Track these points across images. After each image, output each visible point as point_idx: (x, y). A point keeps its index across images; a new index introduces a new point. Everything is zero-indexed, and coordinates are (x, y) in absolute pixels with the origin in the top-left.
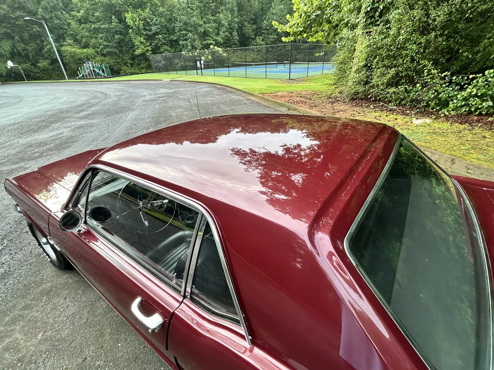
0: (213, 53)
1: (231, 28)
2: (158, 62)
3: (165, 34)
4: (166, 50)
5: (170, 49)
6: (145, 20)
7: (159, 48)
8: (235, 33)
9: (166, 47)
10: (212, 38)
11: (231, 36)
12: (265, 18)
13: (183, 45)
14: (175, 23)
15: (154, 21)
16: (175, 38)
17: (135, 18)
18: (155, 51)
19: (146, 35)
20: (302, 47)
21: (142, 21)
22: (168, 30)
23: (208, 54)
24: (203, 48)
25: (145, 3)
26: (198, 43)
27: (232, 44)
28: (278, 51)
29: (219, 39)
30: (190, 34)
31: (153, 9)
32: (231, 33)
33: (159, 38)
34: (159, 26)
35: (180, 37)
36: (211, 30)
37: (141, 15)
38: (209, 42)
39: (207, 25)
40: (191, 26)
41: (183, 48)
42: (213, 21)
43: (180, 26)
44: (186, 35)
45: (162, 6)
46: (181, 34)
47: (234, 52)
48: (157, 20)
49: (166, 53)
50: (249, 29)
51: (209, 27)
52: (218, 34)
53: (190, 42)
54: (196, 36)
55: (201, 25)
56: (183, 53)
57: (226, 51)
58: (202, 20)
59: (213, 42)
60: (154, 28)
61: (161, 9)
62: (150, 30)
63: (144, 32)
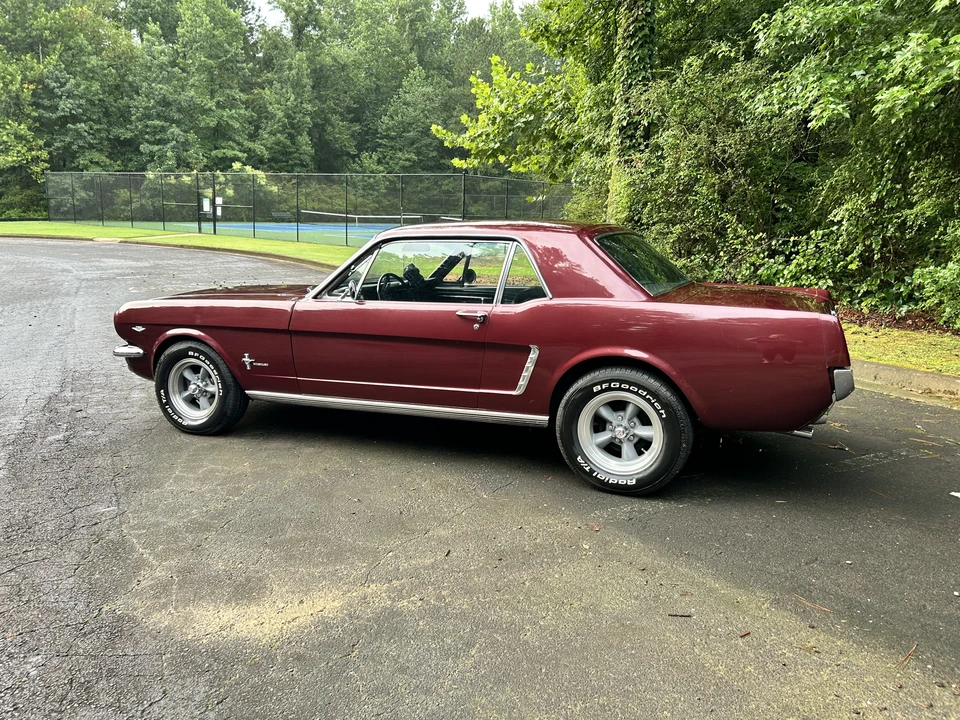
0: (239, 183)
1: (293, 126)
2: (65, 191)
3: (99, 122)
4: (97, 163)
5: (108, 161)
6: (40, 81)
7: (74, 156)
8: (304, 139)
9: (97, 156)
10: (239, 144)
11: (293, 143)
12: (386, 110)
13: (152, 155)
14: (131, 98)
15: (68, 86)
16: (129, 135)
17: (11, 75)
18: (62, 161)
19: (35, 119)
20: (483, 186)
21: (31, 83)
22: (107, 114)
23: (226, 184)
24: (206, 168)
25: (45, 43)
26: (195, 153)
27: (296, 164)
28: (420, 192)
29: (258, 148)
30: (175, 130)
31: (68, 56)
32: (291, 137)
33: (76, 130)
34: (83, 102)
35: (142, 133)
36: (237, 125)
37: (32, 69)
38: (230, 153)
39: (226, 113)
40: (179, 111)
41: (150, 162)
42: (243, 103)
43: (146, 108)
44: (163, 129)
45: (98, 53)
46: (147, 126)
47: (298, 184)
48: (78, 85)
49: (95, 171)
50: (342, 132)
51: (231, 117)
52: (253, 137)
53: (173, 147)
54: (192, 136)
55: (210, 109)
56: (150, 175)
57: (277, 180)
58: (212, 98)
59: (240, 155)
60: (66, 105)
61: (94, 61)
62: (55, 108)
63: (33, 110)
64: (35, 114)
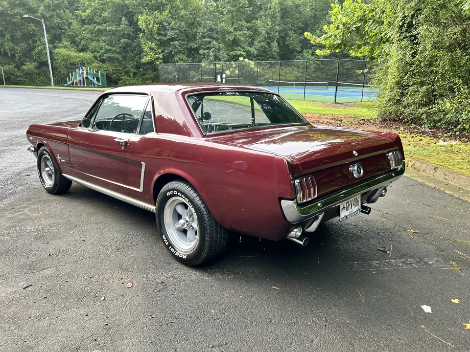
0: (241, 67)
1: (269, 38)
2: (168, 73)
3: (184, 40)
4: (182, 60)
5: (186, 58)
6: (161, 23)
7: (173, 56)
8: (275, 44)
9: (182, 56)
10: (243, 48)
11: (269, 46)
12: (318, 27)
13: (204, 55)
14: (197, 28)
15: (171, 25)
16: (195, 46)
17: (149, 21)
18: (167, 60)
19: (159, 40)
21: (157, 24)
22: (187, 36)
23: (236, 68)
24: (229, 60)
25: (164, 5)
26: (223, 54)
27: (270, 57)
28: (333, 69)
29: (253, 50)
30: (215, 43)
31: (173, 11)
32: (269, 44)
33: (174, 45)
34: (177, 31)
35: (201, 44)
36: (242, 39)
37: (158, 18)
38: (238, 53)
39: (238, 33)
40: (217, 33)
41: (203, 58)
42: (246, 28)
43: (203, 33)
44: (210, 43)
45: (185, 8)
46: (203, 41)
47: (270, 67)
48: (176, 24)
49: (181, 63)
50: (293, 40)
51: (240, 35)
52: (251, 44)
53: (213, 51)
54: (222, 45)
55: (231, 32)
56: (203, 64)
57: (258, 65)
58: (232, 26)
59: (243, 53)
60: (170, 33)
61: (183, 12)
62: (165, 35)
63: (157, 36)
64: (158, 38)
